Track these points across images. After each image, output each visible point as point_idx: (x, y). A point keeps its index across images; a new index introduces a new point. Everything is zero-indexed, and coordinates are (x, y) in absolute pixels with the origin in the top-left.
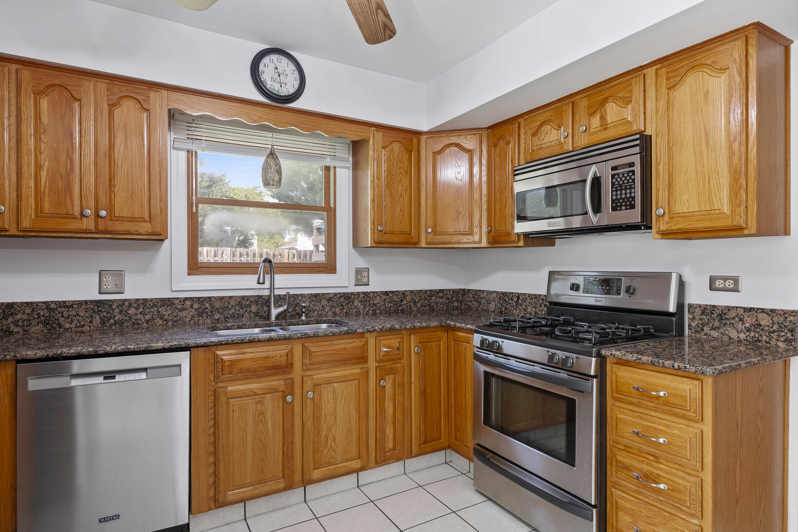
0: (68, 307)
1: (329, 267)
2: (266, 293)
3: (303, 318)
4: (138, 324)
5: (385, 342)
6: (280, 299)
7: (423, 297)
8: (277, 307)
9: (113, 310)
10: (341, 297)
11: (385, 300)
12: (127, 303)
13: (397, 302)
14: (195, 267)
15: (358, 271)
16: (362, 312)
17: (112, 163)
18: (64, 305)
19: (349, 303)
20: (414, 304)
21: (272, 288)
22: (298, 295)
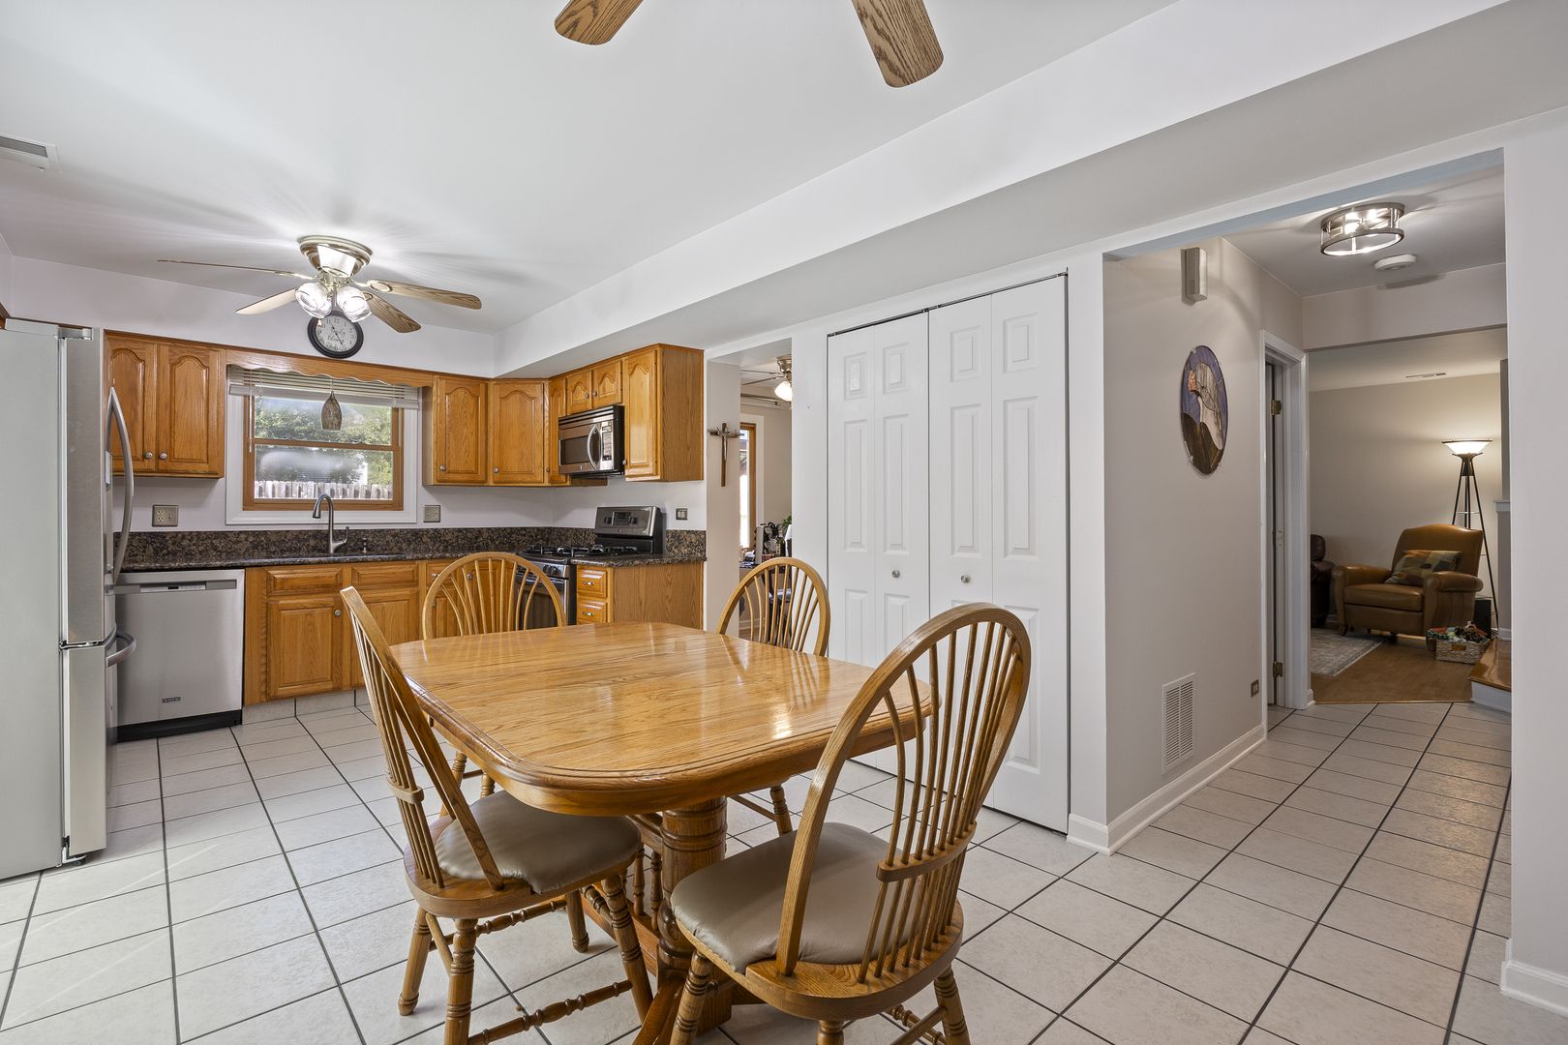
1: (396, 503)
2: (326, 528)
3: (365, 551)
4: (191, 554)
5: (435, 569)
6: (338, 535)
8: (335, 540)
9: (166, 541)
10: (408, 533)
11: (457, 537)
12: (180, 535)
13: (471, 539)
14: (249, 503)
15: (428, 509)
16: (431, 548)
17: (172, 414)
19: (417, 539)
20: (492, 542)
21: (330, 523)
22: (360, 531)
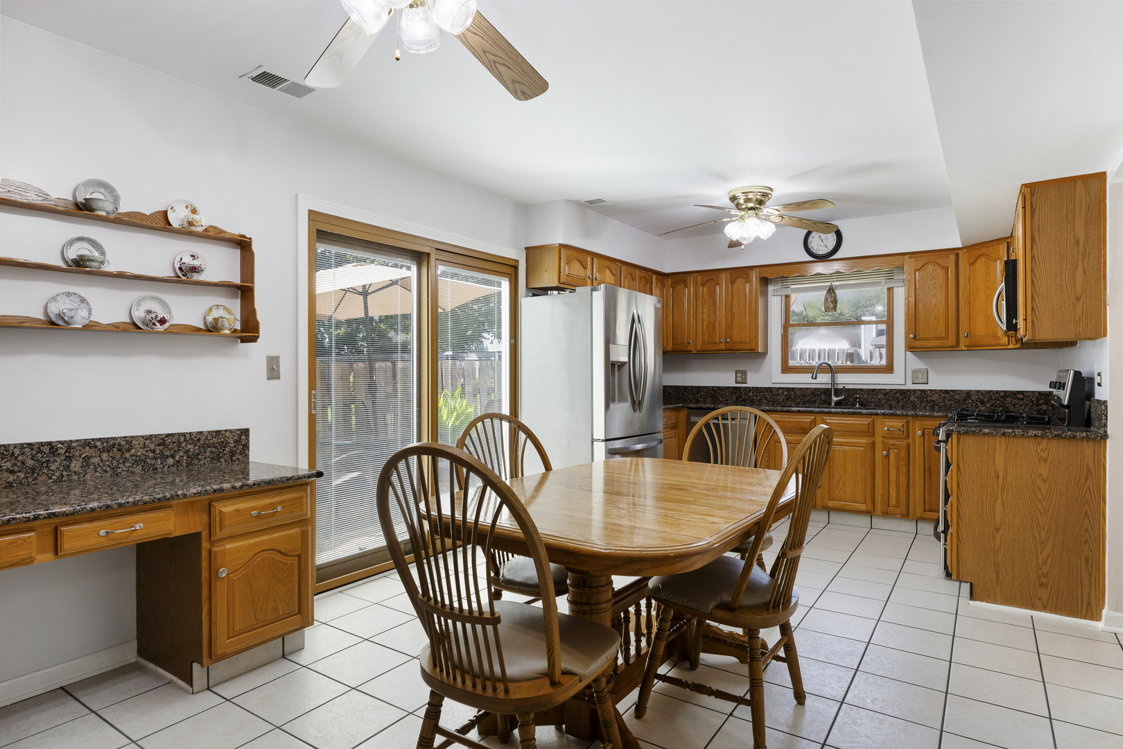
0: (721, 390)
1: (889, 369)
3: (857, 406)
4: (753, 402)
5: (887, 423)
6: (838, 392)
7: (994, 398)
8: (837, 395)
9: (742, 393)
10: (897, 392)
11: (944, 398)
12: (748, 389)
13: (959, 401)
14: (786, 369)
16: (918, 406)
17: (732, 314)
18: (719, 388)
19: (905, 398)
20: (982, 404)
21: (833, 382)
22: (857, 389)
